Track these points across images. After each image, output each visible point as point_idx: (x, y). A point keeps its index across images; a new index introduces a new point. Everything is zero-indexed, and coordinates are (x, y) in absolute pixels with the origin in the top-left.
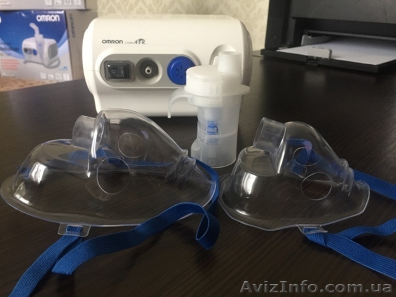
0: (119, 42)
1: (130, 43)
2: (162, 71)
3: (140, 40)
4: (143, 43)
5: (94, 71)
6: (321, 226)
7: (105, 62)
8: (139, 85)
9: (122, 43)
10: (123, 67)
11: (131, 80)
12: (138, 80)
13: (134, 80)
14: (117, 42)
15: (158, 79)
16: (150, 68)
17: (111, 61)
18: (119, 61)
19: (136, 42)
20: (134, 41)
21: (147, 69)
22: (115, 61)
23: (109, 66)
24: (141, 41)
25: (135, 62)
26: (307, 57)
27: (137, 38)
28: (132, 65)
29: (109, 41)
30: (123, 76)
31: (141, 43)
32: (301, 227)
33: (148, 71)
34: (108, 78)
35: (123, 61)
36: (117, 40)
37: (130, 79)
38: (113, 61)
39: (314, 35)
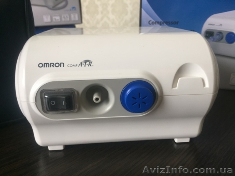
0: (60, 65)
1: (73, 66)
3: (86, 61)
4: (90, 65)
5: (29, 103)
7: (42, 92)
8: (84, 115)
9: (64, 66)
10: (64, 98)
11: (76, 110)
12: (84, 110)
13: (79, 110)
14: (57, 65)
15: (108, 108)
16: (99, 95)
17: (48, 90)
19: (81, 64)
20: (79, 64)
21: (95, 97)
23: (47, 96)
24: (88, 62)
25: (80, 89)
27: (82, 60)
28: (76, 93)
29: (47, 64)
30: (65, 107)
31: (87, 66)
33: (97, 99)
34: (45, 109)
35: (65, 90)
36: (57, 63)
37: (74, 109)
38: (51, 90)
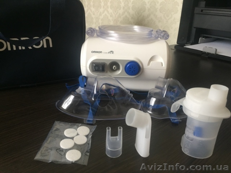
0: (100, 52)
1: (106, 53)
2: (121, 68)
4: (113, 53)
5: (86, 67)
6: (179, 118)
7: (92, 63)
9: (102, 53)
10: (101, 66)
11: (105, 72)
12: (109, 72)
13: (107, 72)
14: (99, 52)
15: (119, 72)
16: (116, 66)
17: (95, 62)
18: (99, 63)
19: (109, 53)
20: (108, 52)
21: (114, 67)
22: (97, 63)
23: (94, 65)
24: (112, 52)
25: (108, 63)
26: (202, 51)
27: (110, 51)
28: (106, 65)
29: (95, 51)
30: (101, 70)
31: (111, 53)
32: (172, 118)
33: (115, 68)
34: (93, 71)
35: (102, 63)
36: (99, 51)
39: (206, 37)
